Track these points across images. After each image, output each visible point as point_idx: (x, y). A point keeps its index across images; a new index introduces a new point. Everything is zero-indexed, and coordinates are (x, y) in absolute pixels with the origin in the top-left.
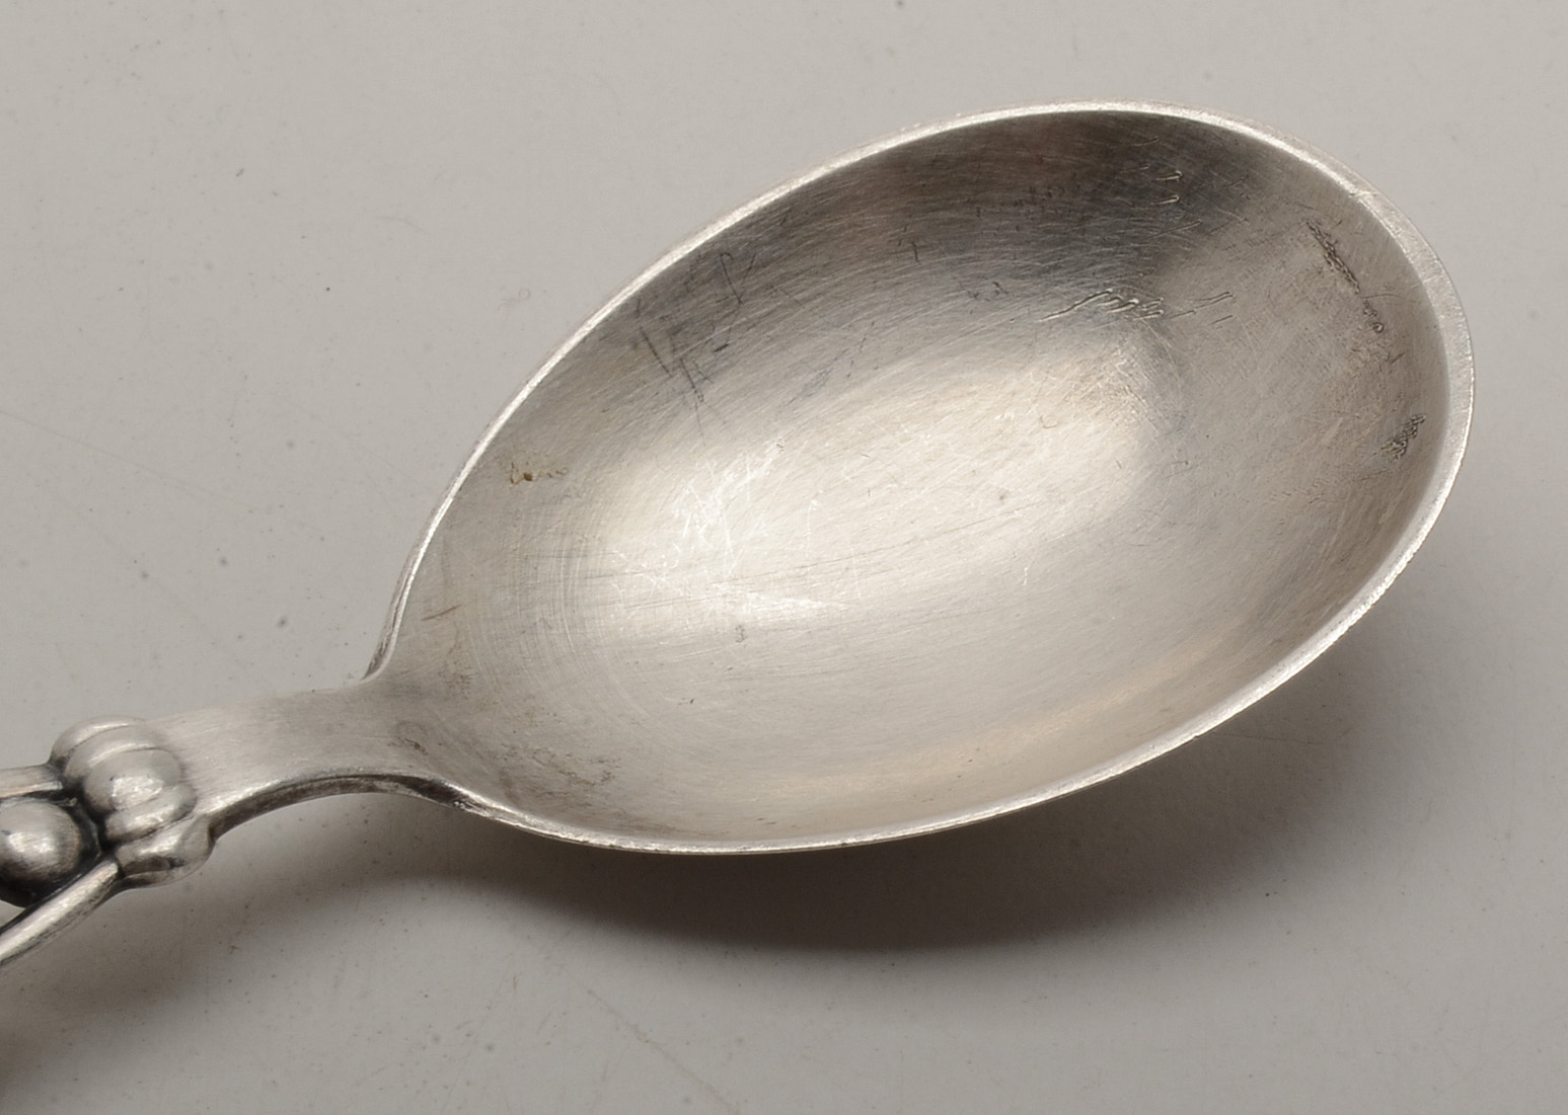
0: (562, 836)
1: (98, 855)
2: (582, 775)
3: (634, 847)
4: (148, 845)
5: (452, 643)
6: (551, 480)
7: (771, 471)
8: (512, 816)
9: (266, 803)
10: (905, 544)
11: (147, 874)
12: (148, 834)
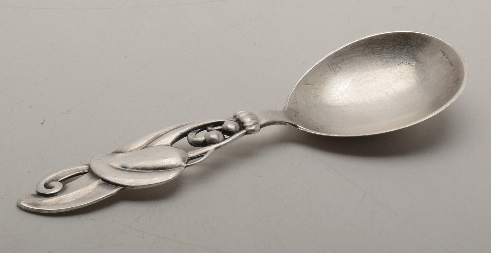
1: (242, 129)
4: (251, 128)
5: (296, 108)
6: (312, 85)
7: (348, 87)
8: (308, 130)
9: (269, 124)
11: (250, 132)
12: (251, 126)
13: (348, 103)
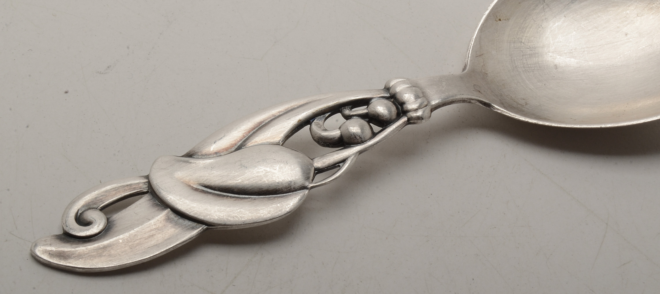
0: (521, 119)
1: (401, 115)
2: (520, 103)
3: (541, 124)
4: (416, 113)
5: (483, 64)
6: (505, 21)
7: (562, 23)
9: (445, 104)
10: (599, 46)
11: (416, 121)
12: (416, 110)
13: (564, 51)
